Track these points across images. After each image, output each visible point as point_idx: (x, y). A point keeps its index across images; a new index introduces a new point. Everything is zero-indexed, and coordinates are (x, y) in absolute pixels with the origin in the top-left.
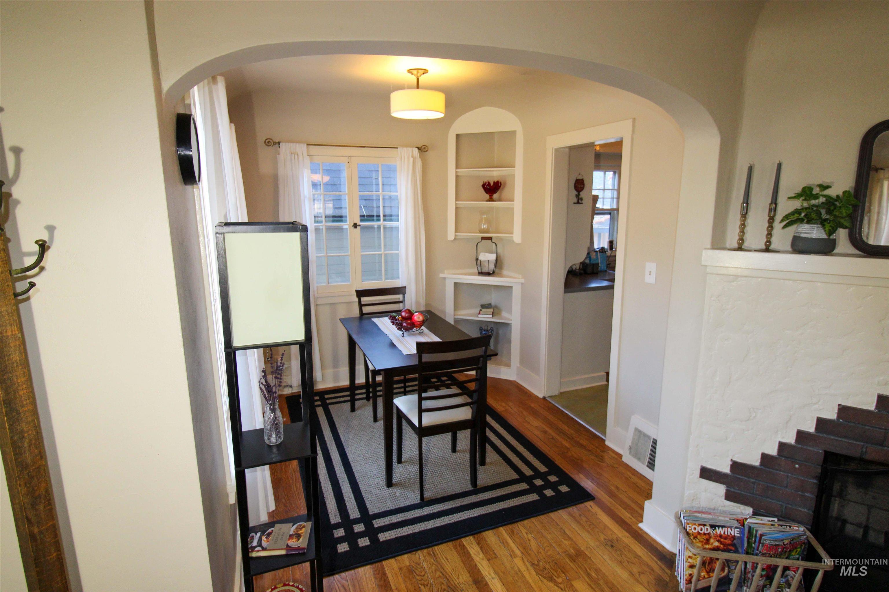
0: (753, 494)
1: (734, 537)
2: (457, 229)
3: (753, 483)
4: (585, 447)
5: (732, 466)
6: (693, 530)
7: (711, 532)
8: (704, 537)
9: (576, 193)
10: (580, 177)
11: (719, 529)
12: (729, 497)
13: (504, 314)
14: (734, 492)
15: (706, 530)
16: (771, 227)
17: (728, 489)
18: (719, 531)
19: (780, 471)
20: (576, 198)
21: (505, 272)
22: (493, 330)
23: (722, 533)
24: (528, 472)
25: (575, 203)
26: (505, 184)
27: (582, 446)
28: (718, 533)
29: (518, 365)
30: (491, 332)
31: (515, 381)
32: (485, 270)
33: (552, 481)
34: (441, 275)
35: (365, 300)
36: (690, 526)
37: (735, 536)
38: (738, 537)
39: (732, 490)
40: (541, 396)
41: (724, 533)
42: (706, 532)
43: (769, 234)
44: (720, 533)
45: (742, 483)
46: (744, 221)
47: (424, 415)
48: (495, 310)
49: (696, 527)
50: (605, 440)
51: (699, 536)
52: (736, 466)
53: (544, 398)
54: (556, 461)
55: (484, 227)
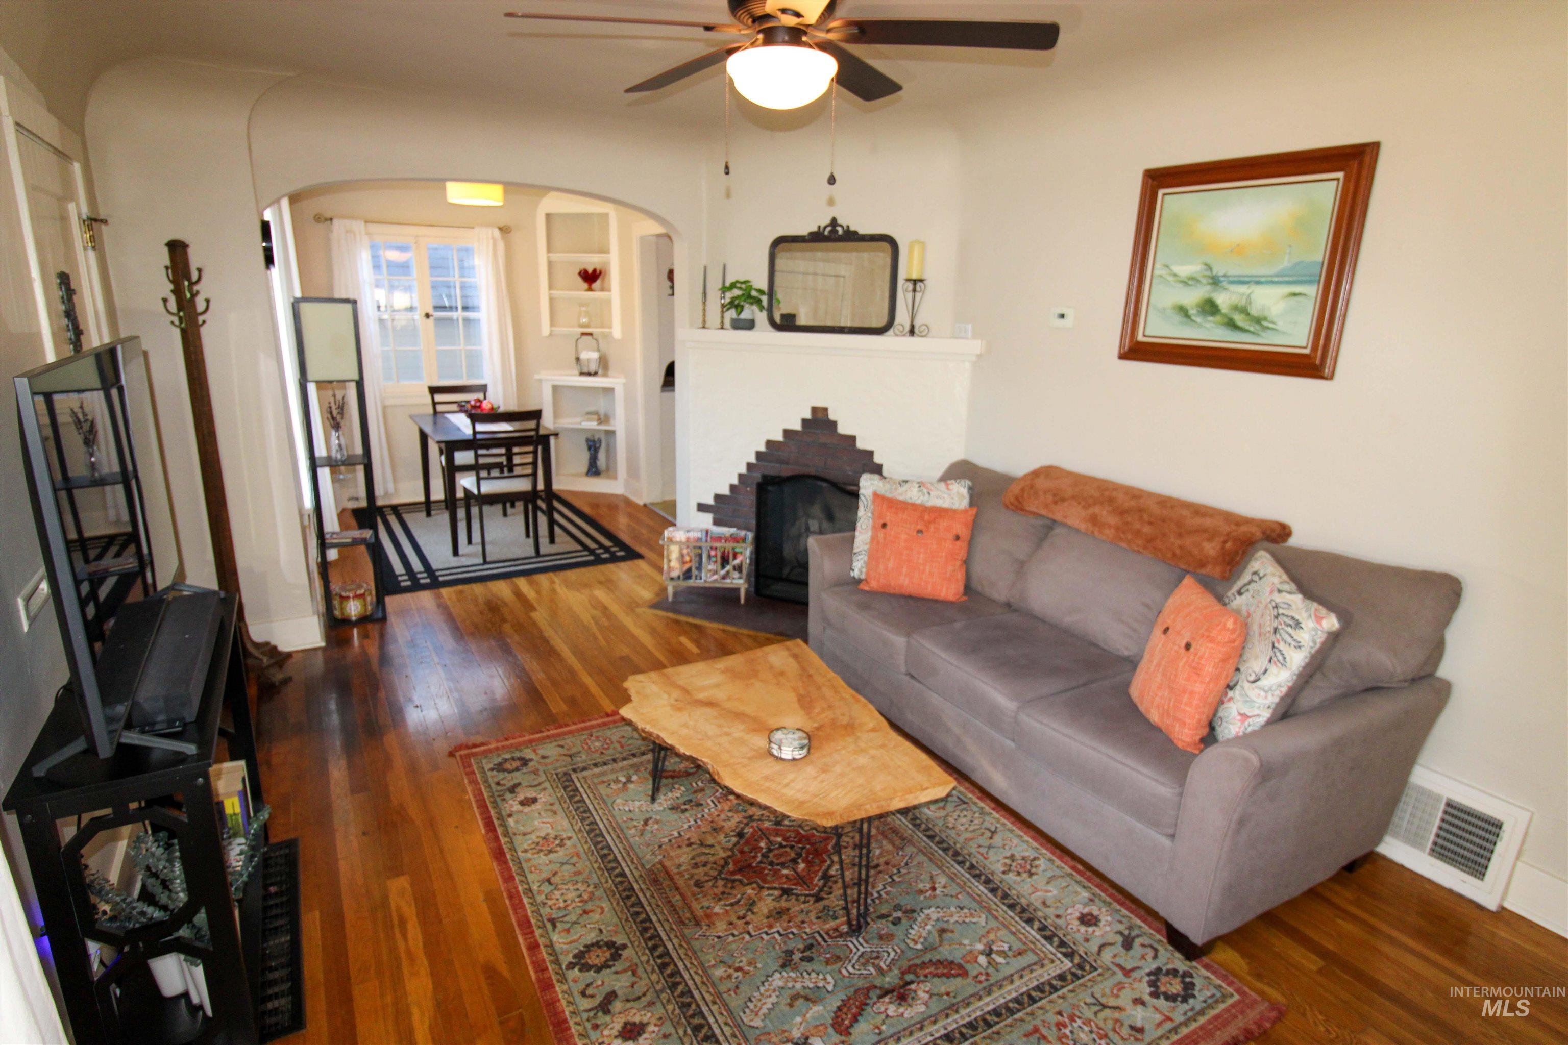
0: (726, 515)
2: (553, 323)
3: (728, 508)
5: (715, 498)
12: (716, 522)
13: (611, 420)
14: (717, 518)
16: (722, 311)
17: (715, 516)
19: (740, 496)
21: (610, 373)
22: (601, 440)
24: (592, 545)
26: (605, 271)
29: (624, 475)
30: (600, 443)
31: (623, 495)
32: (586, 370)
33: (613, 550)
34: (537, 377)
35: (439, 398)
39: (717, 516)
40: (642, 503)
43: (722, 316)
45: (722, 510)
46: (705, 306)
47: (482, 482)
48: (604, 419)
52: (717, 497)
53: (645, 505)
54: (624, 540)
55: (584, 320)
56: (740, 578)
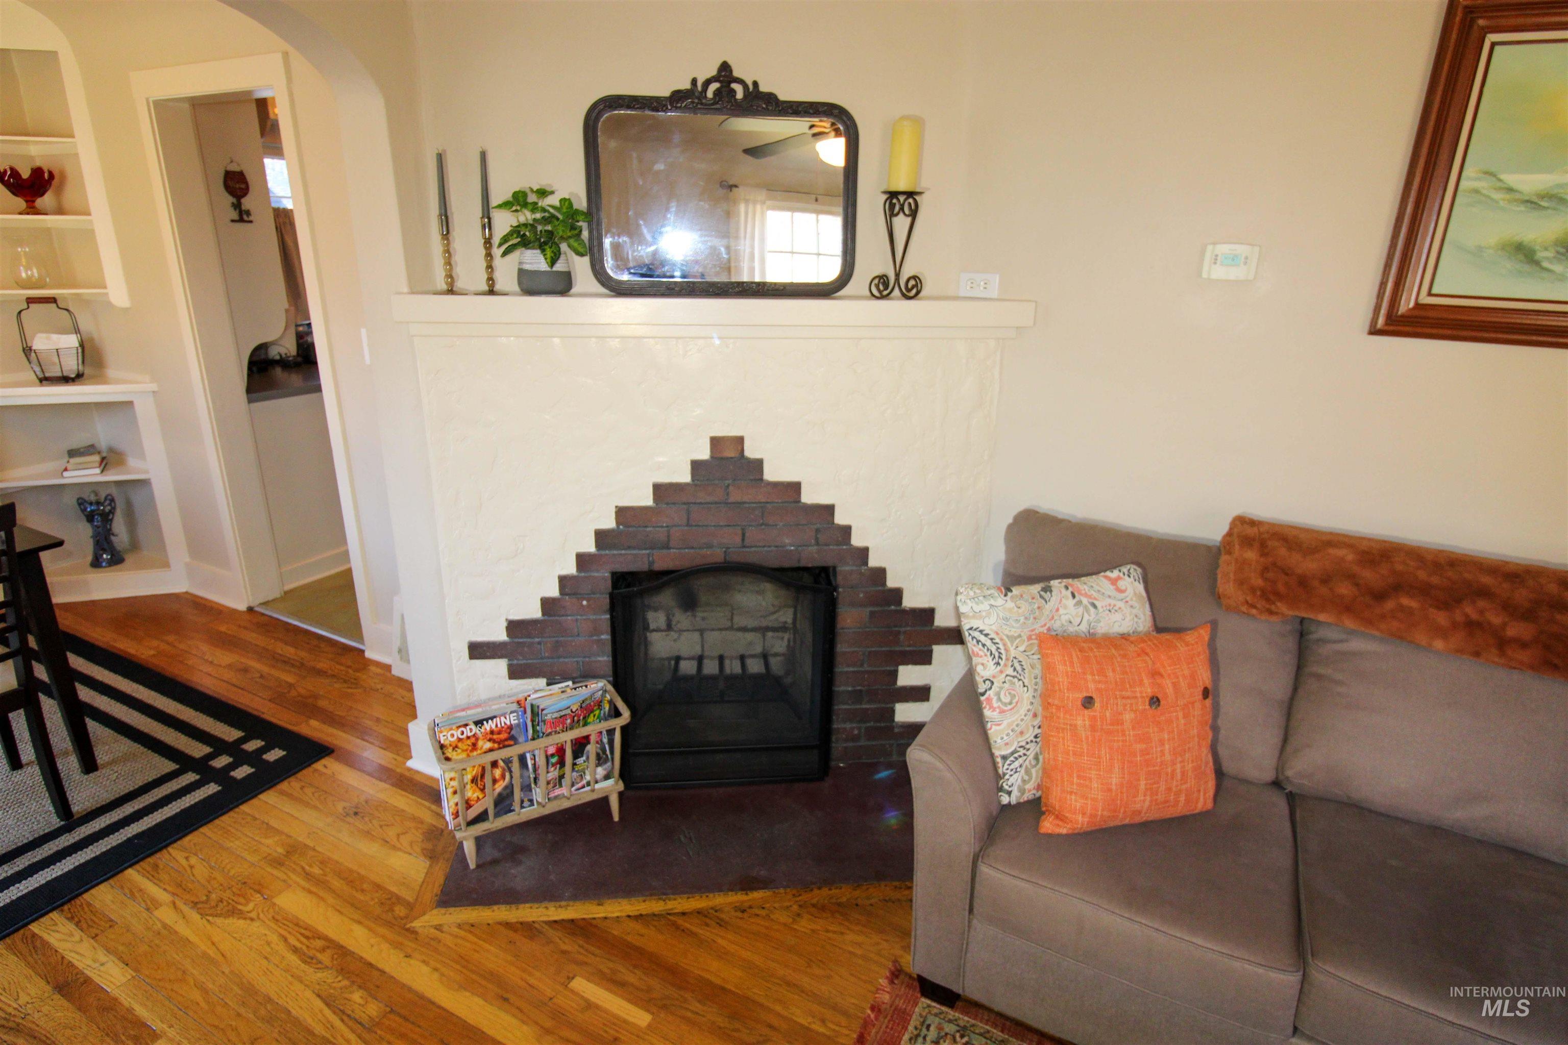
0: (542, 658)
1: (511, 727)
3: (539, 643)
4: (325, 672)
5: (508, 628)
6: (450, 738)
7: (478, 732)
8: (469, 742)
9: (231, 199)
10: (234, 168)
11: (487, 722)
12: (515, 673)
13: (132, 462)
14: (517, 664)
15: (469, 731)
16: (489, 255)
17: (511, 662)
18: (488, 726)
19: (567, 615)
20: (235, 209)
21: (111, 372)
22: (112, 500)
23: (494, 726)
24: (198, 750)
25: (233, 221)
27: (320, 673)
28: (488, 729)
29: (188, 560)
30: (110, 505)
31: (186, 593)
32: (53, 372)
33: (251, 749)
36: (445, 734)
37: (511, 725)
38: (518, 725)
39: (515, 662)
40: (242, 607)
41: (497, 726)
42: (470, 734)
43: (490, 267)
44: (491, 728)
45: (526, 649)
46: (448, 244)
49: (454, 732)
50: (363, 651)
51: (460, 745)
52: (514, 627)
53: (250, 609)
54: (263, 713)
55: (29, 273)
56: (607, 777)
